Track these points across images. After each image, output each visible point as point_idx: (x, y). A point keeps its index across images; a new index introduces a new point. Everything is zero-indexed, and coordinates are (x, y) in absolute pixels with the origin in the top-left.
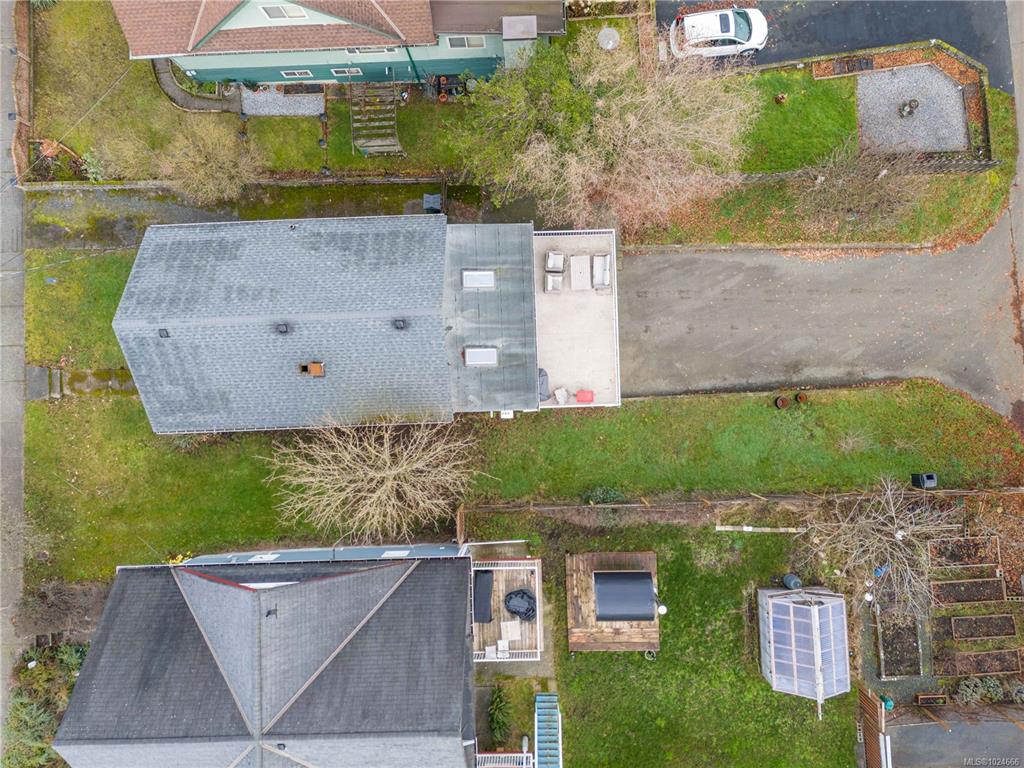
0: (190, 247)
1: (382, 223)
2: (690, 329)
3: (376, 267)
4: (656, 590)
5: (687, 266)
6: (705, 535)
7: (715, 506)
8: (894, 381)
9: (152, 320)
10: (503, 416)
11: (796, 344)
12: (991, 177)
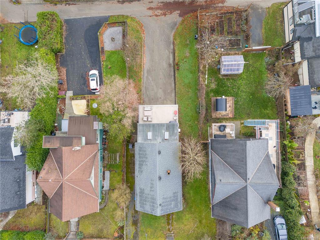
0: (141, 200)
1: (137, 157)
2: (161, 88)
3: (147, 158)
4: (220, 98)
5: (147, 89)
6: (207, 86)
7: (201, 84)
8: (174, 43)
9: (157, 207)
10: (180, 131)
11: (165, 65)
12: (128, 21)
